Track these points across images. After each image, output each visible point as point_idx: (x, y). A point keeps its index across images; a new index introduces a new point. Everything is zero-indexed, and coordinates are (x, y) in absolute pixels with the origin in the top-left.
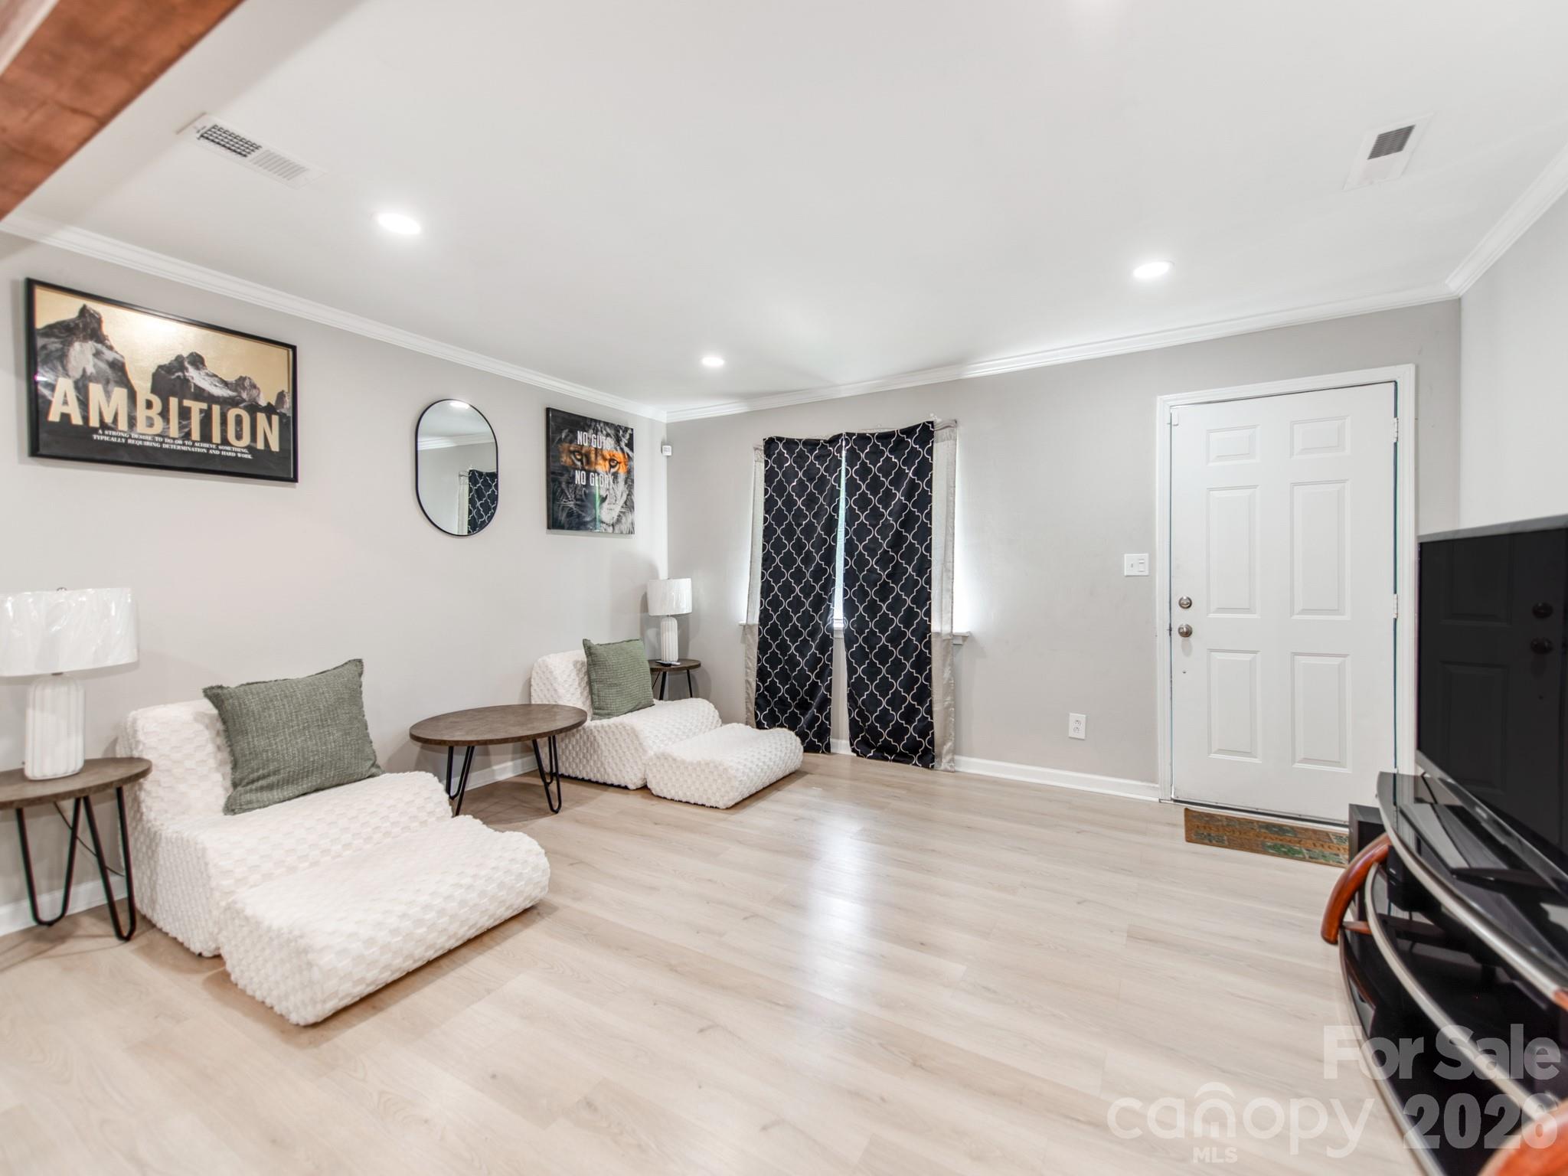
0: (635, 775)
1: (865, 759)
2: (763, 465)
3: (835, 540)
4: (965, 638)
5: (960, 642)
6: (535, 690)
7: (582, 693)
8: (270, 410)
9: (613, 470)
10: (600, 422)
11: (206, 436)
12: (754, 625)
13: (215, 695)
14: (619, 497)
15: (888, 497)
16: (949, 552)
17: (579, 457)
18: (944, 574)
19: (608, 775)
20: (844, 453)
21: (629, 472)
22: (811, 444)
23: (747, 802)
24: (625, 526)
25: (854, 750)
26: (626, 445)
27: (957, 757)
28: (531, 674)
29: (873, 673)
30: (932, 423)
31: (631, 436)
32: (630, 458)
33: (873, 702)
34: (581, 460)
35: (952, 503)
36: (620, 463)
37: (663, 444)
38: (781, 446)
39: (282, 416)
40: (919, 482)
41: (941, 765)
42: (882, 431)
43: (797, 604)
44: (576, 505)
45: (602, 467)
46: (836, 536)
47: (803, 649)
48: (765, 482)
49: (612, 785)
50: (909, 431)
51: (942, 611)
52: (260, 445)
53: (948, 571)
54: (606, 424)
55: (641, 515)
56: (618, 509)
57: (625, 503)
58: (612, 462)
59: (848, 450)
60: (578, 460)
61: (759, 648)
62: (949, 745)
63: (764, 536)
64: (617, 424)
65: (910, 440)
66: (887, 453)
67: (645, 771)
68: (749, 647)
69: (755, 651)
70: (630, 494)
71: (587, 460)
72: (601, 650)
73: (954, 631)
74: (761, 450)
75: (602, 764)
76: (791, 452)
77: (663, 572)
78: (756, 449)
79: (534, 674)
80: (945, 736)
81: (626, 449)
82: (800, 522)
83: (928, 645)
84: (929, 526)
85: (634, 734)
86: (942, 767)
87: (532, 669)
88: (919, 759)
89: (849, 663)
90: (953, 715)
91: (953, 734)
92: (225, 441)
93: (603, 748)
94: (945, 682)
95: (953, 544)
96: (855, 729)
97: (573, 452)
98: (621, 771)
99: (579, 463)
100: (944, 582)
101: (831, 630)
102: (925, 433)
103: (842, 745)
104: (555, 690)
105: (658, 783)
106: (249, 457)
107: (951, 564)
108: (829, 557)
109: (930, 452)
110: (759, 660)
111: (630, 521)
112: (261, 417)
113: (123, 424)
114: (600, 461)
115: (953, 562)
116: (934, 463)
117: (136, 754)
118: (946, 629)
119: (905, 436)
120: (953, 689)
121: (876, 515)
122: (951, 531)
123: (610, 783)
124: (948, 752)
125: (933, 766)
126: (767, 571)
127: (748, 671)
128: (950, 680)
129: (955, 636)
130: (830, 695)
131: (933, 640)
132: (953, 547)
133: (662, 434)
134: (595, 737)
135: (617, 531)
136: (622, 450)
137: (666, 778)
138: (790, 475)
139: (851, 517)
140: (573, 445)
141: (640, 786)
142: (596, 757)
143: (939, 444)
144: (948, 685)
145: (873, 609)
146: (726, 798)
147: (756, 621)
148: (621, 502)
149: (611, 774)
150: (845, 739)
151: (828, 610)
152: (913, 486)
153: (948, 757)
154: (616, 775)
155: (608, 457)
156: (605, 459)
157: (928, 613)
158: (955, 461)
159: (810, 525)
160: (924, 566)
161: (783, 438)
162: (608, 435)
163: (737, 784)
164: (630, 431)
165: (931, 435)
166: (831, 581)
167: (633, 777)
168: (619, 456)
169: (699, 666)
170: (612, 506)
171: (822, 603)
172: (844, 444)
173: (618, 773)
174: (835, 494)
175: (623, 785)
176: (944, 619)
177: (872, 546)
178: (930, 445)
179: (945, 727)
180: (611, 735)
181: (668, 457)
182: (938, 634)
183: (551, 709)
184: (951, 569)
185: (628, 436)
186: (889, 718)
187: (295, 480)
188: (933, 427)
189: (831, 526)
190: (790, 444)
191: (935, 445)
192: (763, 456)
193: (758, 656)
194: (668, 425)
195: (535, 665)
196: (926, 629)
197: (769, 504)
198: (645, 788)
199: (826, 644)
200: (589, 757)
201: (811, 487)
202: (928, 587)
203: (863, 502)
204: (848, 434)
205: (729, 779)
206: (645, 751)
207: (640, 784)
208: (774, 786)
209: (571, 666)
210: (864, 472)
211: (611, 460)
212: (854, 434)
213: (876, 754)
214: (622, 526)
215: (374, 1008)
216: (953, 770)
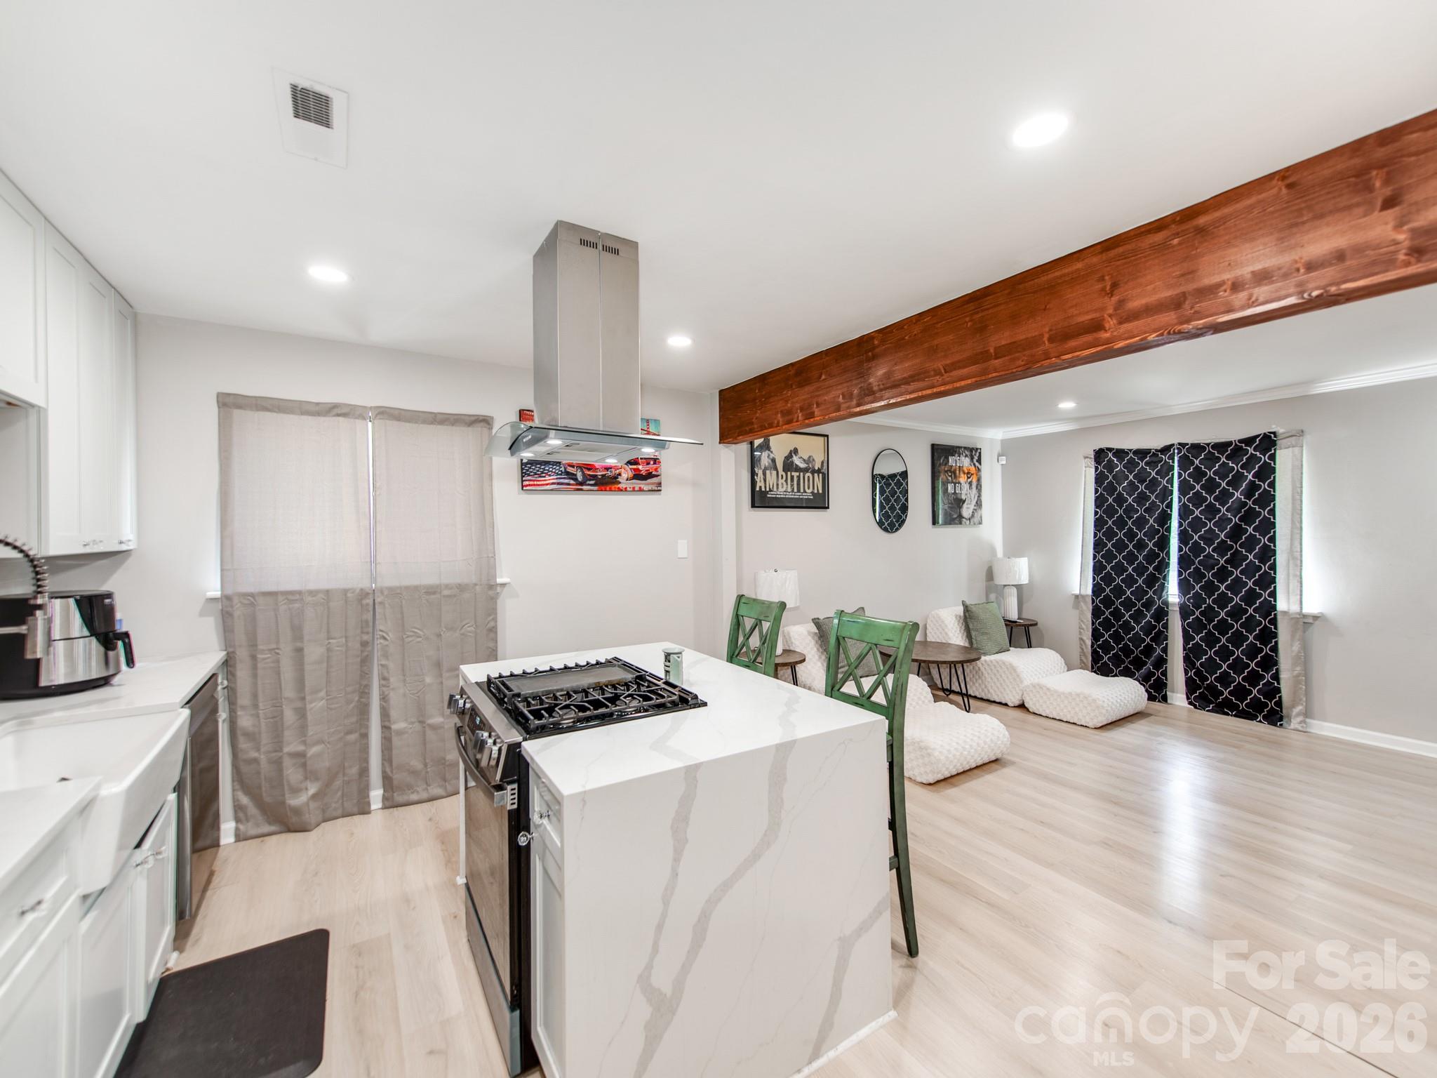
0: (1014, 696)
1: (1203, 711)
2: (1094, 470)
3: (1168, 530)
4: (1316, 618)
5: (1311, 621)
6: (930, 633)
7: (962, 637)
8: (819, 471)
9: (969, 480)
10: (961, 447)
11: (799, 491)
12: (1087, 595)
13: (817, 622)
14: (973, 498)
15: (1224, 497)
16: (1297, 543)
17: (950, 474)
18: (1291, 562)
19: (991, 694)
20: (1176, 459)
21: (979, 480)
22: (1142, 453)
23: (1109, 727)
24: (976, 519)
25: (1190, 703)
26: (977, 461)
27: (1308, 720)
28: (927, 622)
29: (1211, 640)
30: (1274, 433)
31: (980, 453)
32: (979, 470)
33: (1212, 666)
34: (951, 476)
35: (1299, 502)
36: (973, 474)
37: (999, 455)
38: (1110, 455)
39: (823, 474)
40: (1260, 483)
41: (1290, 725)
42: (1217, 441)
43: (1130, 581)
44: (949, 507)
45: (963, 479)
46: (1169, 527)
47: (1138, 616)
48: (1096, 483)
49: (994, 702)
50: (1249, 441)
51: (1289, 593)
52: (816, 491)
53: (1297, 560)
54: (965, 448)
55: (985, 511)
56: (972, 507)
57: (977, 503)
58: (969, 474)
59: (1180, 457)
60: (950, 476)
61: (1092, 614)
62: (1299, 708)
63: (1095, 526)
64: (971, 447)
65: (1249, 448)
66: (1223, 459)
67: (1022, 695)
68: (1082, 613)
69: (1089, 616)
70: (979, 496)
71: (953, 473)
72: (974, 609)
73: (1305, 611)
74: (1091, 458)
75: (986, 687)
76: (1121, 459)
77: (1000, 554)
78: (1086, 458)
79: (928, 621)
80: (1294, 701)
81: (977, 464)
82: (1132, 515)
83: (1274, 621)
84: (1272, 520)
85: (1012, 669)
86: (1292, 726)
87: (928, 616)
88: (1264, 717)
89: (1184, 630)
90: (1303, 683)
91: (1304, 699)
92: (805, 492)
93: (986, 675)
94: (1294, 654)
95: (1301, 536)
96: (1191, 686)
97: (946, 472)
98: (1001, 693)
99: (950, 478)
100: (1291, 568)
101: (1166, 603)
102: (1268, 442)
103: (1178, 697)
104: (946, 634)
105: (1034, 704)
106: (812, 497)
107: (1299, 554)
108: (1163, 543)
109: (1273, 457)
110: (1093, 624)
111: (979, 516)
112: (816, 475)
113: (775, 489)
114: (962, 475)
115: (1301, 551)
116: (1277, 467)
117: (792, 648)
118: (1294, 608)
119: (1243, 445)
120: (1304, 659)
121: (1211, 511)
122: (1298, 525)
123: (992, 700)
124: (1298, 715)
125: (1281, 725)
126: (1099, 553)
127: (1082, 631)
128: (1299, 652)
129: (1305, 616)
130: (1166, 656)
131: (1279, 617)
132: (1301, 539)
133: (998, 448)
134: (979, 668)
135: (972, 523)
136: (974, 464)
137: (1041, 701)
138: (1119, 478)
139: (1184, 513)
140: (947, 466)
141: (1016, 705)
142: (980, 681)
143: (1282, 451)
144: (1297, 657)
145: (1210, 588)
146: (1095, 721)
147: (1089, 591)
148: (974, 502)
149: (994, 694)
150: (1180, 693)
151: (1162, 587)
152: (1252, 488)
153: (1300, 719)
154: (998, 696)
155: (966, 471)
156: (964, 473)
157: (1273, 594)
158: (1302, 465)
159: (1141, 518)
160: (1268, 554)
161: (1113, 449)
162: (966, 456)
163: (1104, 711)
164: (979, 451)
165: (1274, 443)
166: (1165, 564)
167: (1012, 698)
168: (973, 469)
169: (1036, 624)
170: (969, 506)
171: (1156, 580)
172: (1176, 451)
173: (999, 694)
174: (1168, 494)
175: (1004, 702)
176: (1291, 601)
177: (1208, 536)
178: (1273, 452)
179: (1295, 693)
180: (993, 668)
181: (1002, 464)
182: (1285, 613)
183: (943, 646)
184: (1299, 558)
185: (978, 454)
186: (1230, 679)
187: (828, 508)
188: (1275, 437)
189: (1165, 518)
190: (1120, 453)
191: (1278, 452)
192: (1093, 463)
193: (1092, 621)
194: (1003, 441)
195: (930, 616)
196: (1271, 608)
197: (1099, 501)
198: (1022, 706)
199: (1161, 614)
200: (975, 681)
201: (1142, 487)
202: (1272, 572)
203: (1198, 500)
204: (1180, 444)
205: (1098, 707)
206: (1022, 682)
207: (1017, 703)
208: (1126, 719)
209: (954, 619)
210: (1198, 474)
211: (968, 473)
212: (1188, 444)
213: (1215, 708)
214: (975, 520)
215: (952, 784)
216: (1305, 730)
